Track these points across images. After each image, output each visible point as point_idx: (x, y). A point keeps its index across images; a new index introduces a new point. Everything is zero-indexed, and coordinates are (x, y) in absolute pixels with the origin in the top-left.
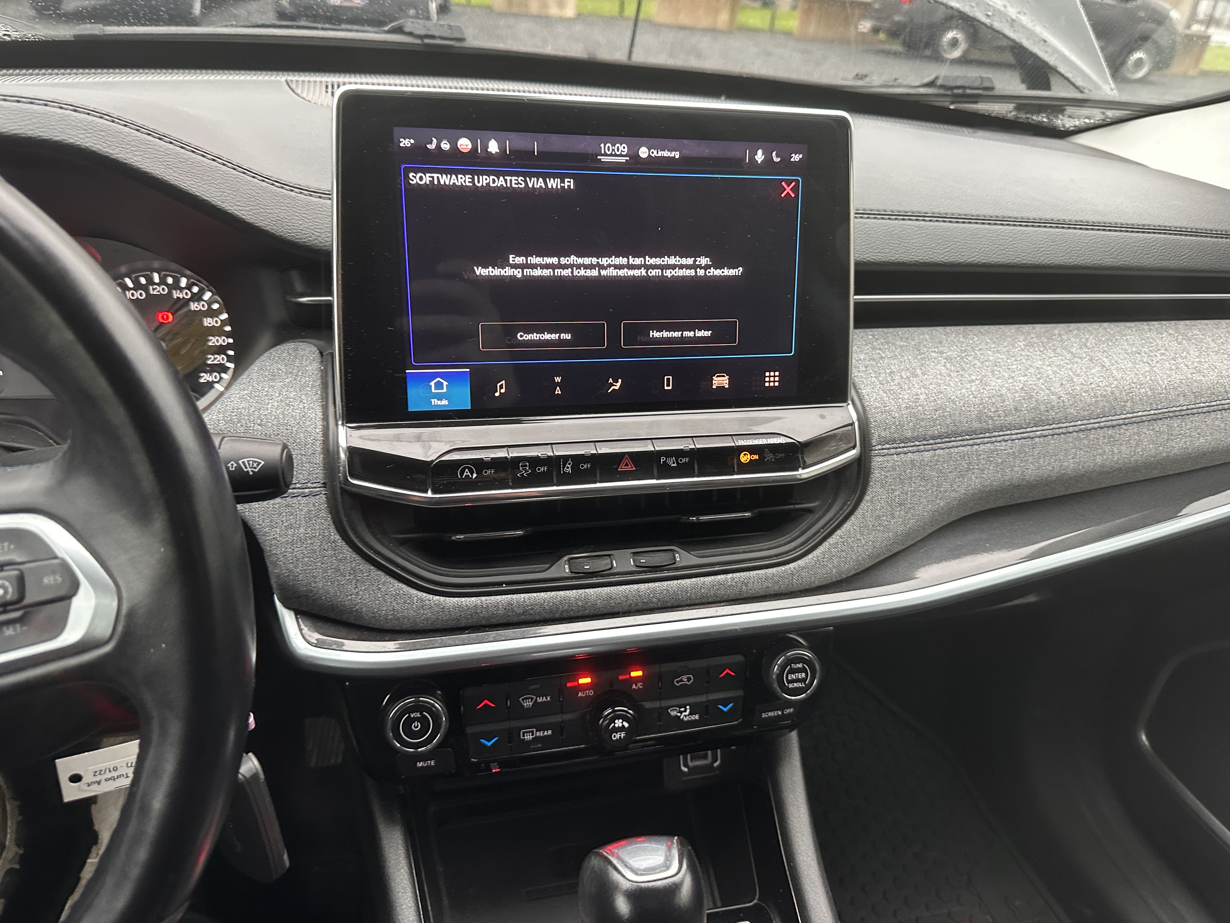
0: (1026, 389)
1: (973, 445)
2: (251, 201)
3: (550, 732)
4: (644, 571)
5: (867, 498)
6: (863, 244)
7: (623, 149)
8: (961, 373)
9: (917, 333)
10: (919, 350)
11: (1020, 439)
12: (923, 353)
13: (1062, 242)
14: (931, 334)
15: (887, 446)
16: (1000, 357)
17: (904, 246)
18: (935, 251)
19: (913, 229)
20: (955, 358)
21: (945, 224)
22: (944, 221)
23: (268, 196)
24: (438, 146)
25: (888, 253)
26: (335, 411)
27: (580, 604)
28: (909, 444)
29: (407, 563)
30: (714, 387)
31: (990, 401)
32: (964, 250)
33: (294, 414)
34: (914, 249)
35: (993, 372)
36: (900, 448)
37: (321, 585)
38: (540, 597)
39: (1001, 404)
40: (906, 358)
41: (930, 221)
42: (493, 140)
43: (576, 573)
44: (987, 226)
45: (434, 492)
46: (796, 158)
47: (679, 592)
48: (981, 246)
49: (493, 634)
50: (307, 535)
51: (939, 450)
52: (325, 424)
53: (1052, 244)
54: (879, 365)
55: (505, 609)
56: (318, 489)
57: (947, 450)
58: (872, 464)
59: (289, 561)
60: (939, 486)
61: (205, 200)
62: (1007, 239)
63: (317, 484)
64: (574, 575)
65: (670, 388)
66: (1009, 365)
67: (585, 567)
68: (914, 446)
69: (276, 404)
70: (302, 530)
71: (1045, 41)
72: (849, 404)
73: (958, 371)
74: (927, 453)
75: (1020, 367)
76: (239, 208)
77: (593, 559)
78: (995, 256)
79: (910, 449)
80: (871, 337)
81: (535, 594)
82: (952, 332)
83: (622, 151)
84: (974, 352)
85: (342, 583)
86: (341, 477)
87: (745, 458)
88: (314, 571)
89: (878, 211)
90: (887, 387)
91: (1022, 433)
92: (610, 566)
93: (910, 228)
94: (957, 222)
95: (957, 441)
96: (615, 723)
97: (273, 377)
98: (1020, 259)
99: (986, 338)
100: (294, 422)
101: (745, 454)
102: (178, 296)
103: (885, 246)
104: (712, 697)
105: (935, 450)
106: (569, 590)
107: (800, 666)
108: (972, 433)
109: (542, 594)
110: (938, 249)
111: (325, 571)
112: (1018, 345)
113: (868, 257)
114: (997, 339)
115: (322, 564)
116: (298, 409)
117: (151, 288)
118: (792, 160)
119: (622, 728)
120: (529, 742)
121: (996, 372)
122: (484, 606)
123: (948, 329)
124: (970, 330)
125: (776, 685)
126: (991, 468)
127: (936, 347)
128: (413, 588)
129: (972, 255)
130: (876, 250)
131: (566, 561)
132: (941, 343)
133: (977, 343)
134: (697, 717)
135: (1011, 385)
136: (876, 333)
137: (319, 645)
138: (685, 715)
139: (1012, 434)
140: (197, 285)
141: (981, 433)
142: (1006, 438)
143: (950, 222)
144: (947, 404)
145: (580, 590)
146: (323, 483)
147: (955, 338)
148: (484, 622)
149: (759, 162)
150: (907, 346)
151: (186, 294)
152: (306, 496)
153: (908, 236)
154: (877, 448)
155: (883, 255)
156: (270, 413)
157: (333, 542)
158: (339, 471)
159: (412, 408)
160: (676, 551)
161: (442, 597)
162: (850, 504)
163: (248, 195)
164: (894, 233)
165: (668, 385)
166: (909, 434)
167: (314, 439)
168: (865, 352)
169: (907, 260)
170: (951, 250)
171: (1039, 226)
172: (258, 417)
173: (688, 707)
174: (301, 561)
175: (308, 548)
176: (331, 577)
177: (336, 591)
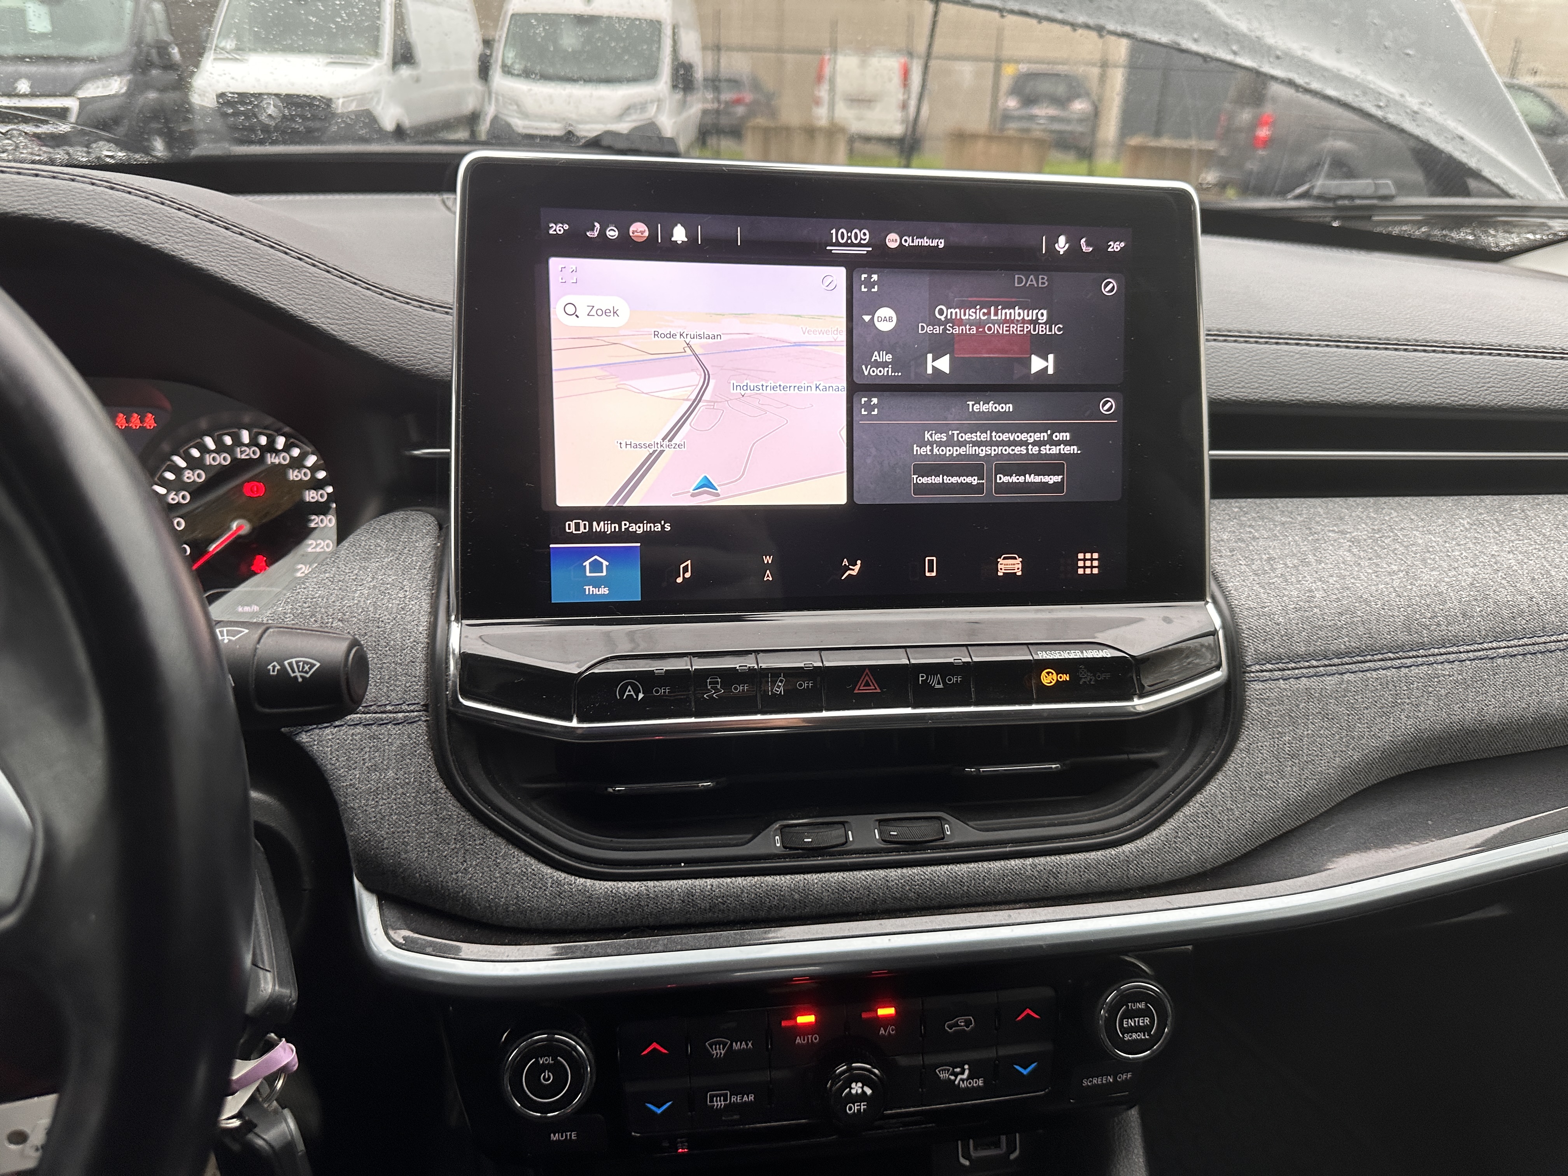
0: (1478, 585)
1: (1400, 667)
2: (347, 313)
3: (752, 1098)
4: (895, 848)
5: (1241, 745)
6: (1219, 375)
7: (864, 235)
8: (1375, 561)
9: (1304, 506)
10: (1310, 529)
11: (1474, 660)
12: (1315, 533)
13: (1518, 375)
14: (1327, 507)
15: (1269, 666)
16: (1433, 539)
17: (1280, 379)
18: (1327, 386)
19: (1292, 356)
20: (1365, 540)
21: (1340, 350)
22: (1338, 346)
23: (371, 308)
24: (602, 233)
25: (1257, 388)
26: (449, 602)
27: (797, 896)
28: (1302, 664)
29: (540, 826)
30: (1000, 574)
31: (1423, 602)
32: (1371, 385)
33: (390, 605)
34: (1295, 383)
35: (1424, 561)
36: (1289, 669)
37: (414, 856)
38: (736, 884)
39: (1441, 607)
40: (1291, 539)
41: (1317, 345)
42: (679, 225)
43: (791, 849)
44: (1402, 353)
45: (580, 720)
46: (1116, 246)
47: (950, 884)
48: (1396, 380)
49: (663, 939)
50: (398, 782)
51: (1348, 674)
52: (432, 619)
53: (1504, 378)
54: (1251, 548)
55: (683, 901)
56: (416, 714)
57: (1361, 675)
58: (1247, 693)
59: (370, 818)
60: (1350, 728)
61: (281, 308)
62: (1435, 371)
63: (414, 706)
64: (788, 852)
65: (934, 574)
66: (1448, 551)
67: (806, 840)
68: (1309, 667)
69: (367, 592)
70: (391, 774)
71: (1462, 138)
72: (1208, 602)
73: (1370, 559)
74: (1330, 678)
75: (1464, 554)
76: (329, 320)
77: (818, 828)
78: (1417, 393)
79: (1304, 671)
80: (1236, 510)
81: (729, 880)
82: (1358, 505)
83: (861, 239)
84: (1392, 532)
85: (444, 854)
86: (449, 696)
87: (1048, 678)
88: (405, 835)
89: (1239, 332)
90: (1264, 579)
91: (1475, 651)
92: (844, 840)
93: (1287, 355)
94: (1357, 348)
95: (1375, 661)
96: (851, 1088)
97: (368, 556)
98: (1457, 399)
99: (1410, 513)
100: (388, 616)
101: (1048, 673)
102: (273, 461)
103: (1252, 379)
104: (1003, 1052)
105: (1342, 674)
106: (779, 874)
107: (1141, 1006)
108: (1398, 649)
109: (740, 880)
110: (1331, 384)
111: (421, 835)
112: (1460, 523)
113: (1228, 393)
114: (1426, 514)
115: (417, 825)
116: (396, 599)
117: (238, 449)
118: (1109, 250)
119: (862, 1097)
120: (719, 1111)
121: (1429, 561)
122: (651, 895)
123: (1351, 500)
124: (1385, 503)
125: (1103, 1036)
126: (1430, 703)
127: (1335, 525)
128: (547, 864)
129: (1382, 392)
130: (1239, 383)
131: (776, 829)
132: (1341, 519)
133: (1397, 519)
134: (980, 1082)
135: (1454, 579)
136: (1244, 504)
137: (408, 946)
138: (963, 1078)
139: (1461, 652)
140: (297, 446)
141: (1412, 650)
142: (1452, 657)
143: (1347, 347)
144: (1357, 604)
145: (796, 876)
146: (423, 705)
147: (1363, 513)
148: (651, 921)
149: (1061, 253)
150: (1291, 523)
151: (284, 459)
152: (399, 724)
153: (1284, 365)
154: (1253, 669)
155: (1250, 391)
156: (357, 604)
157: (434, 792)
158: (447, 687)
159: (557, 598)
160: (944, 819)
161: (589, 880)
162: (1215, 755)
163: (343, 305)
164: (1264, 361)
165: (931, 570)
166: (1302, 649)
167: (415, 641)
168: (1229, 530)
169: (1285, 399)
170: (1350, 385)
171: (1481, 354)
172: (339, 610)
173: (966, 1067)
174: (388, 820)
175: (398, 801)
176: (428, 845)
177: (435, 866)
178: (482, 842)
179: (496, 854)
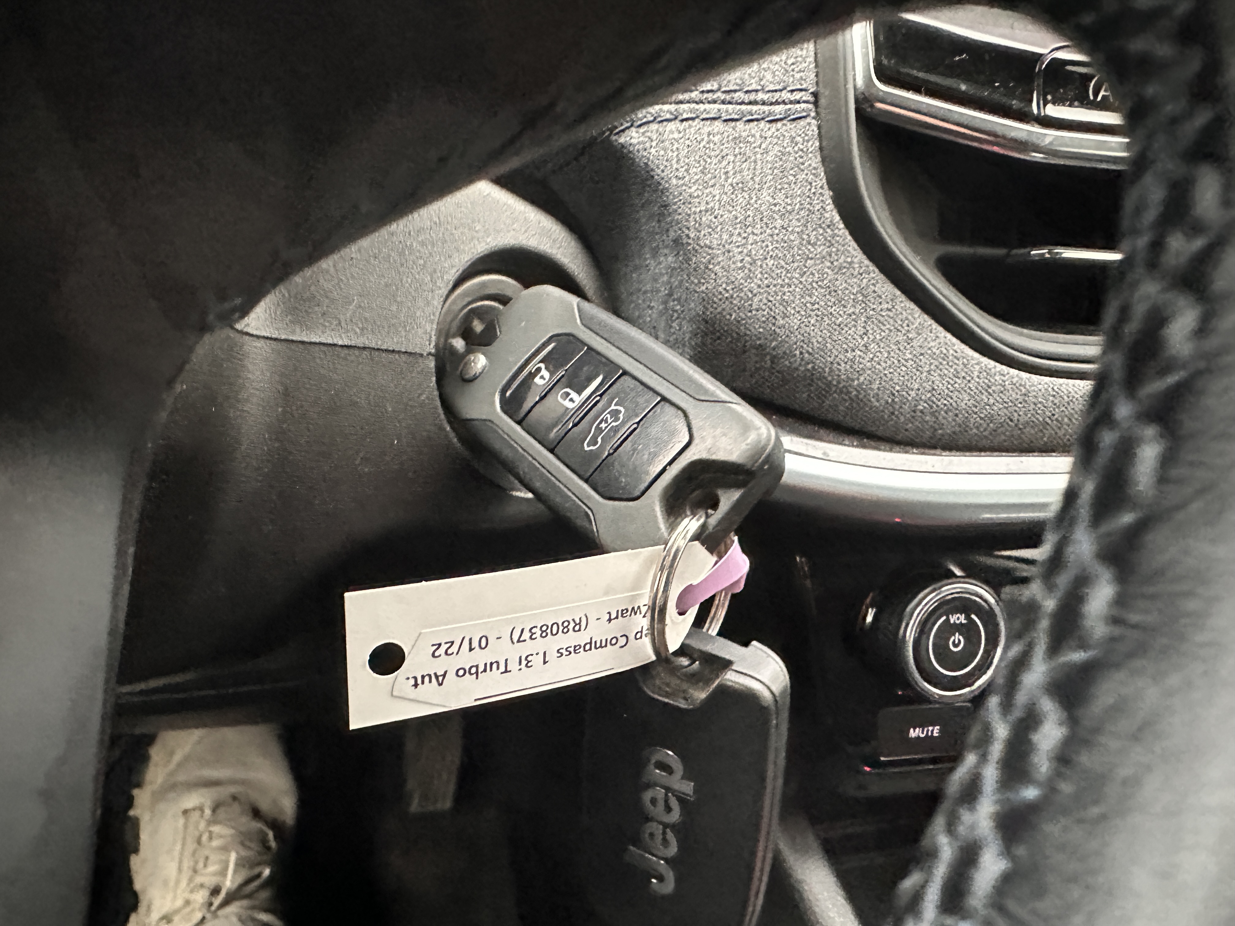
37: (795, 322)
50: (777, 209)
56: (803, 106)
59: (734, 263)
63: (800, 94)
70: (765, 195)
85: (838, 322)
111: (807, 291)
115: (802, 276)
146: (814, 94)
157: (829, 226)
174: (761, 266)
175: (776, 238)
176: (816, 306)
177: (824, 339)
178: (890, 307)
179: (908, 326)
